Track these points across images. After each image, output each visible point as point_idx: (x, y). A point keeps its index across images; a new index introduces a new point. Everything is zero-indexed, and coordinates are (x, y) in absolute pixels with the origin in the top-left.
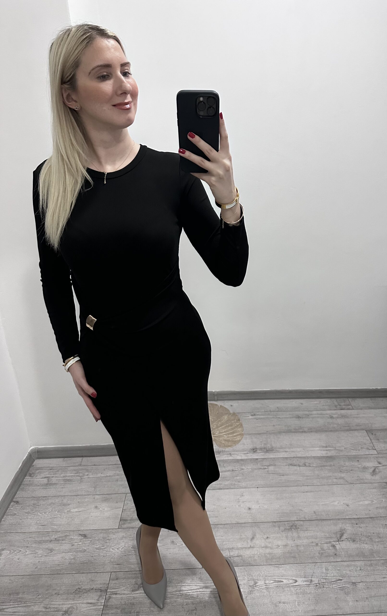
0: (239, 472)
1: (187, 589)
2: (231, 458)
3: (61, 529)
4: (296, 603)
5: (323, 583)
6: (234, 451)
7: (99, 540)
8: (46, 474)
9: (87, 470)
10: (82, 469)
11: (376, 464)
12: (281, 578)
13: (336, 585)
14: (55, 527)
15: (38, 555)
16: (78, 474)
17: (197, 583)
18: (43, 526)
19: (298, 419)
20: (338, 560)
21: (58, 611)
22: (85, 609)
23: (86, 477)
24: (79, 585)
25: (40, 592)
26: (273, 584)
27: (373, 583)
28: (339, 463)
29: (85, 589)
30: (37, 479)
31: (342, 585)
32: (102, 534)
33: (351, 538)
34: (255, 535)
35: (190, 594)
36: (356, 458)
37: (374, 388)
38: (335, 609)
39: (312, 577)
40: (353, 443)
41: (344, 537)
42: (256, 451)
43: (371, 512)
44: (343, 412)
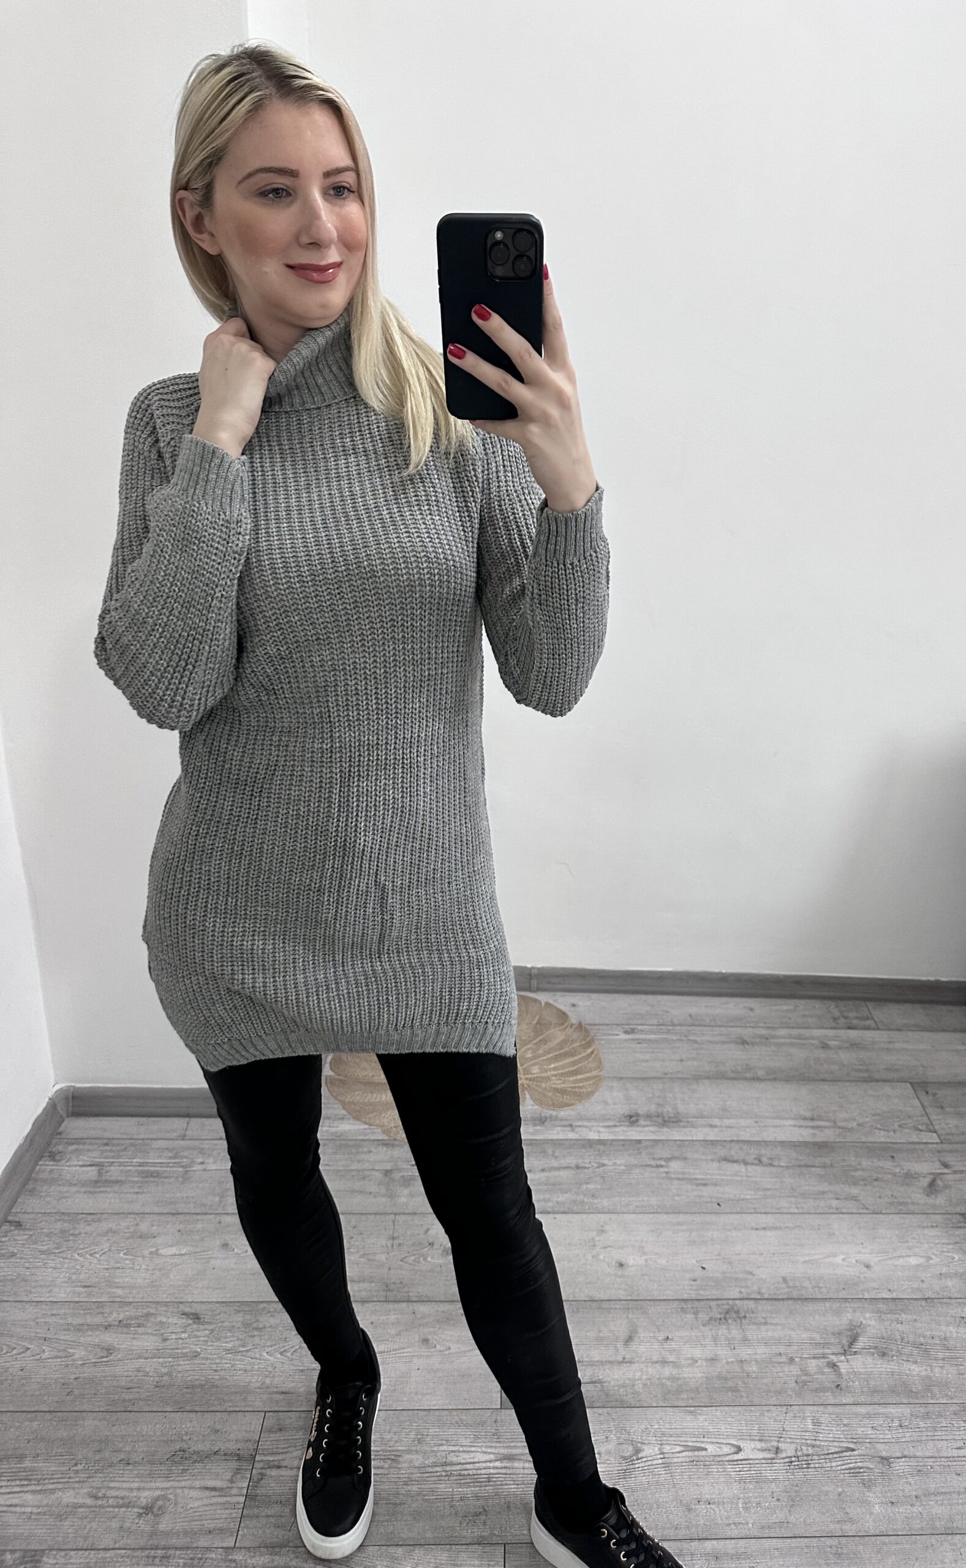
0: (594, 1172)
1: (463, 1461)
2: (571, 1136)
3: (134, 1298)
4: (740, 1506)
5: (808, 1455)
6: (581, 1119)
7: (231, 1329)
8: (95, 1156)
9: (201, 1151)
10: (188, 1148)
11: (937, 1168)
12: (702, 1439)
13: (840, 1463)
14: (119, 1292)
15: (74, 1360)
16: (177, 1160)
17: (486, 1447)
18: (86, 1286)
19: (741, 1047)
20: (844, 1401)
21: (128, 1507)
22: (200, 1503)
23: (200, 1167)
24: (182, 1440)
25: (80, 1457)
26: (680, 1455)
27: (931, 1460)
28: (843, 1160)
29: (198, 1453)
30: (69, 1166)
31: (856, 1462)
32: (241, 1315)
33: (876, 1348)
34: (637, 1332)
35: (471, 1472)
36: (889, 1151)
37: (932, 979)
38: (839, 1522)
39: (778, 1441)
40: (878, 1112)
41: (859, 1345)
42: (637, 1121)
43: (925, 1285)
44: (852, 1034)
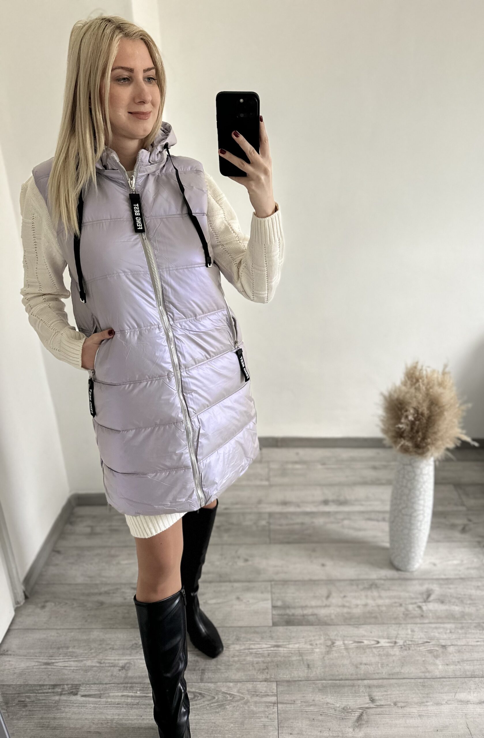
1: (257, 648)
2: (298, 510)
3: (111, 582)
4: (380, 665)
5: (409, 645)
8: (90, 523)
11: (465, 521)
13: (423, 648)
14: (104, 579)
17: (267, 642)
18: (90, 577)
20: (425, 622)
21: (114, 667)
25: (93, 647)
26: (352, 645)
27: (465, 646)
30: (79, 527)
31: (430, 648)
34: (331, 593)
35: (261, 652)
36: (443, 514)
38: (423, 672)
39: (396, 639)
40: (439, 498)
41: (432, 598)
42: (328, 503)
43: (461, 573)
